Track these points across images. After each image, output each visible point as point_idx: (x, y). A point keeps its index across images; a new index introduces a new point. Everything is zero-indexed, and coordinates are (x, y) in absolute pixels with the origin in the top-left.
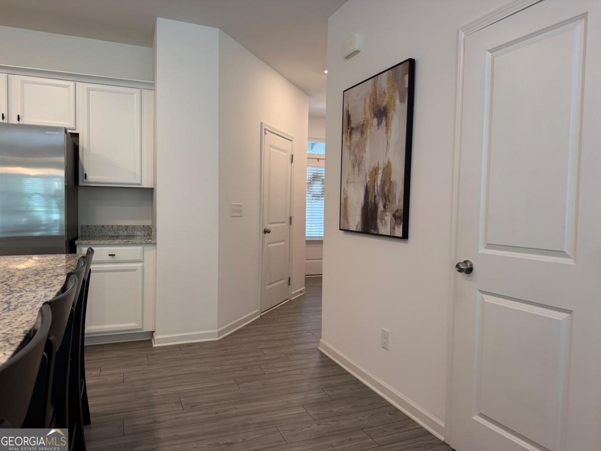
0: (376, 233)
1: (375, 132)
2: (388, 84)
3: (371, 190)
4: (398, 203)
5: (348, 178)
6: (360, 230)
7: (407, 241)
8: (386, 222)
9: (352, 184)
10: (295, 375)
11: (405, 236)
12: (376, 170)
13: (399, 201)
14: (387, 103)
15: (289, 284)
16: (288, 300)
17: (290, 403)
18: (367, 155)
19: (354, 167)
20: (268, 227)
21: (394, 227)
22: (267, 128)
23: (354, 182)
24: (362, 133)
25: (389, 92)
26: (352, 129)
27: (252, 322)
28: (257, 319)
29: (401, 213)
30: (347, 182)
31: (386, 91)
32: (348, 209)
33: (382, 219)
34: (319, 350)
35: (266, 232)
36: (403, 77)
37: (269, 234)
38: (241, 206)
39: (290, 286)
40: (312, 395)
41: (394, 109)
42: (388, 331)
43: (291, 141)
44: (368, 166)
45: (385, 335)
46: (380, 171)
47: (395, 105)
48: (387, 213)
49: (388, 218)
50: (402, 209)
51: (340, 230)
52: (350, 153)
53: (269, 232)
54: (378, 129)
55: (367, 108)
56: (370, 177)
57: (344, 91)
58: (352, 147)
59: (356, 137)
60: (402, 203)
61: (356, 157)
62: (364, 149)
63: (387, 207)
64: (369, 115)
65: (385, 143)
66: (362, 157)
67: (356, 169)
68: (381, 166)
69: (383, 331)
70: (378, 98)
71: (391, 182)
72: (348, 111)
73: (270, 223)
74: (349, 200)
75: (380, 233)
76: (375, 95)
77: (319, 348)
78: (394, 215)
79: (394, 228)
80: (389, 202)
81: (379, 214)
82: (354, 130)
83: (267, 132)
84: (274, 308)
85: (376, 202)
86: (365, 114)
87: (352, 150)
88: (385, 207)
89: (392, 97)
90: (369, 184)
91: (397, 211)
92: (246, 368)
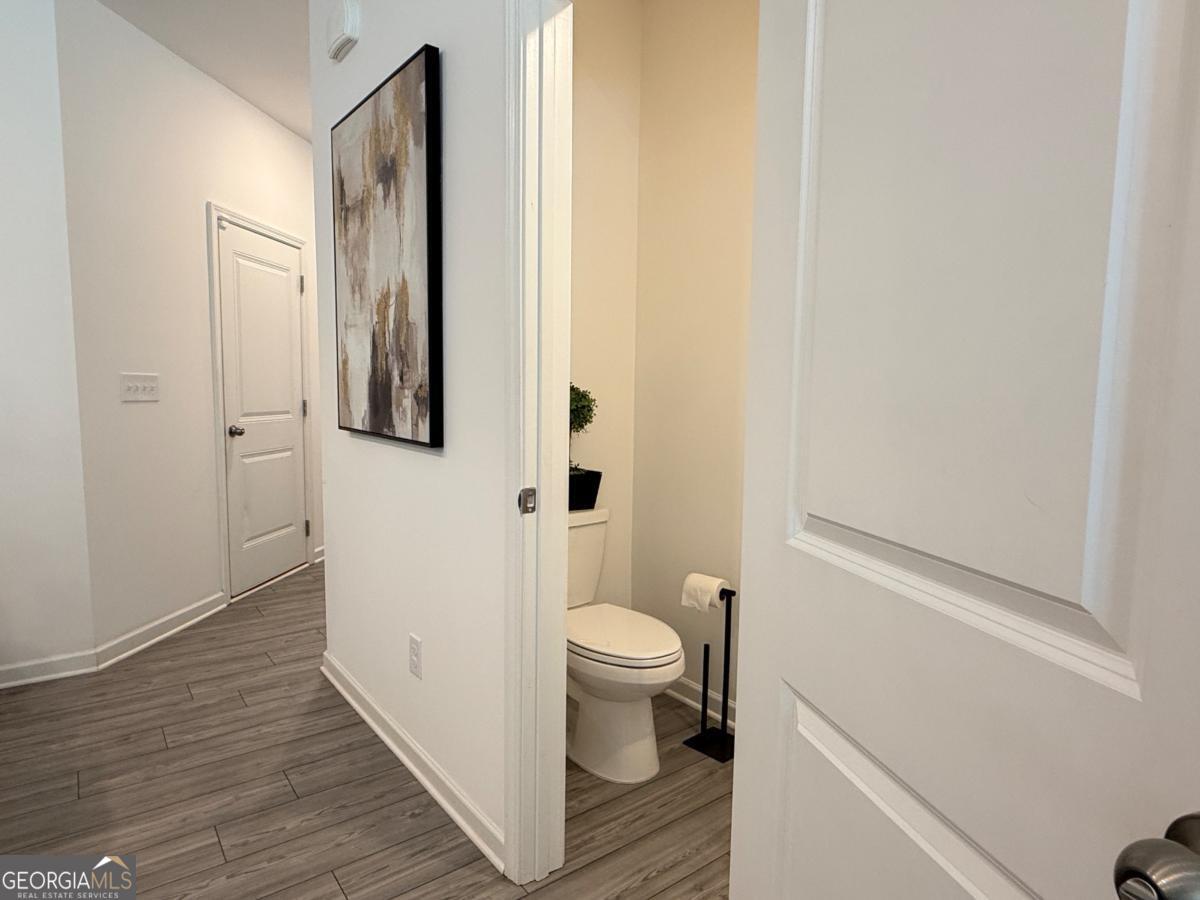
0: (390, 434)
1: (381, 214)
2: (394, 107)
3: (380, 341)
4: (421, 372)
5: (347, 317)
6: (368, 430)
7: (442, 451)
8: (404, 411)
9: (353, 329)
10: (238, 741)
11: (437, 441)
12: (386, 296)
13: (423, 363)
14: (396, 149)
15: (308, 533)
16: (307, 565)
17: (189, 821)
18: (371, 266)
19: (354, 292)
20: (241, 423)
21: (417, 420)
22: (225, 216)
23: (355, 326)
24: (363, 218)
25: (397, 124)
26: (347, 209)
27: (204, 620)
28: (220, 612)
29: (425, 392)
30: (345, 324)
31: (393, 125)
32: (349, 384)
33: (399, 404)
34: (322, 674)
35: (234, 432)
36: (418, 88)
37: (241, 437)
38: (154, 379)
39: (309, 538)
40: (254, 791)
41: (406, 162)
42: (419, 640)
43: (299, 248)
44: (374, 293)
45: (415, 648)
46: (392, 300)
47: (407, 153)
48: (406, 391)
49: (408, 402)
50: (428, 381)
51: (340, 427)
52: (346, 263)
53: (241, 434)
54: (385, 207)
55: (367, 162)
56: (378, 314)
57: (333, 129)
58: (349, 250)
59: (354, 226)
60: (427, 368)
61: (355, 269)
62: (366, 253)
63: (404, 378)
64: (371, 179)
65: (397, 238)
66: (365, 270)
67: (357, 296)
68: (393, 289)
69: (412, 640)
70: (382, 138)
71: (408, 324)
72: (339, 172)
73: (246, 415)
74: (351, 363)
75: (397, 436)
76: (377, 134)
77: (322, 668)
78: (416, 396)
79: (417, 425)
80: (408, 367)
81: (394, 393)
82: (351, 210)
83: (224, 223)
84: (268, 584)
85: (390, 368)
86: (365, 177)
87: (350, 255)
88: (401, 379)
89: (403, 136)
90: (377, 329)
91: (421, 386)
92: (126, 739)
